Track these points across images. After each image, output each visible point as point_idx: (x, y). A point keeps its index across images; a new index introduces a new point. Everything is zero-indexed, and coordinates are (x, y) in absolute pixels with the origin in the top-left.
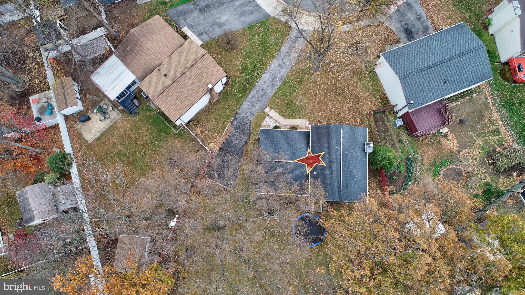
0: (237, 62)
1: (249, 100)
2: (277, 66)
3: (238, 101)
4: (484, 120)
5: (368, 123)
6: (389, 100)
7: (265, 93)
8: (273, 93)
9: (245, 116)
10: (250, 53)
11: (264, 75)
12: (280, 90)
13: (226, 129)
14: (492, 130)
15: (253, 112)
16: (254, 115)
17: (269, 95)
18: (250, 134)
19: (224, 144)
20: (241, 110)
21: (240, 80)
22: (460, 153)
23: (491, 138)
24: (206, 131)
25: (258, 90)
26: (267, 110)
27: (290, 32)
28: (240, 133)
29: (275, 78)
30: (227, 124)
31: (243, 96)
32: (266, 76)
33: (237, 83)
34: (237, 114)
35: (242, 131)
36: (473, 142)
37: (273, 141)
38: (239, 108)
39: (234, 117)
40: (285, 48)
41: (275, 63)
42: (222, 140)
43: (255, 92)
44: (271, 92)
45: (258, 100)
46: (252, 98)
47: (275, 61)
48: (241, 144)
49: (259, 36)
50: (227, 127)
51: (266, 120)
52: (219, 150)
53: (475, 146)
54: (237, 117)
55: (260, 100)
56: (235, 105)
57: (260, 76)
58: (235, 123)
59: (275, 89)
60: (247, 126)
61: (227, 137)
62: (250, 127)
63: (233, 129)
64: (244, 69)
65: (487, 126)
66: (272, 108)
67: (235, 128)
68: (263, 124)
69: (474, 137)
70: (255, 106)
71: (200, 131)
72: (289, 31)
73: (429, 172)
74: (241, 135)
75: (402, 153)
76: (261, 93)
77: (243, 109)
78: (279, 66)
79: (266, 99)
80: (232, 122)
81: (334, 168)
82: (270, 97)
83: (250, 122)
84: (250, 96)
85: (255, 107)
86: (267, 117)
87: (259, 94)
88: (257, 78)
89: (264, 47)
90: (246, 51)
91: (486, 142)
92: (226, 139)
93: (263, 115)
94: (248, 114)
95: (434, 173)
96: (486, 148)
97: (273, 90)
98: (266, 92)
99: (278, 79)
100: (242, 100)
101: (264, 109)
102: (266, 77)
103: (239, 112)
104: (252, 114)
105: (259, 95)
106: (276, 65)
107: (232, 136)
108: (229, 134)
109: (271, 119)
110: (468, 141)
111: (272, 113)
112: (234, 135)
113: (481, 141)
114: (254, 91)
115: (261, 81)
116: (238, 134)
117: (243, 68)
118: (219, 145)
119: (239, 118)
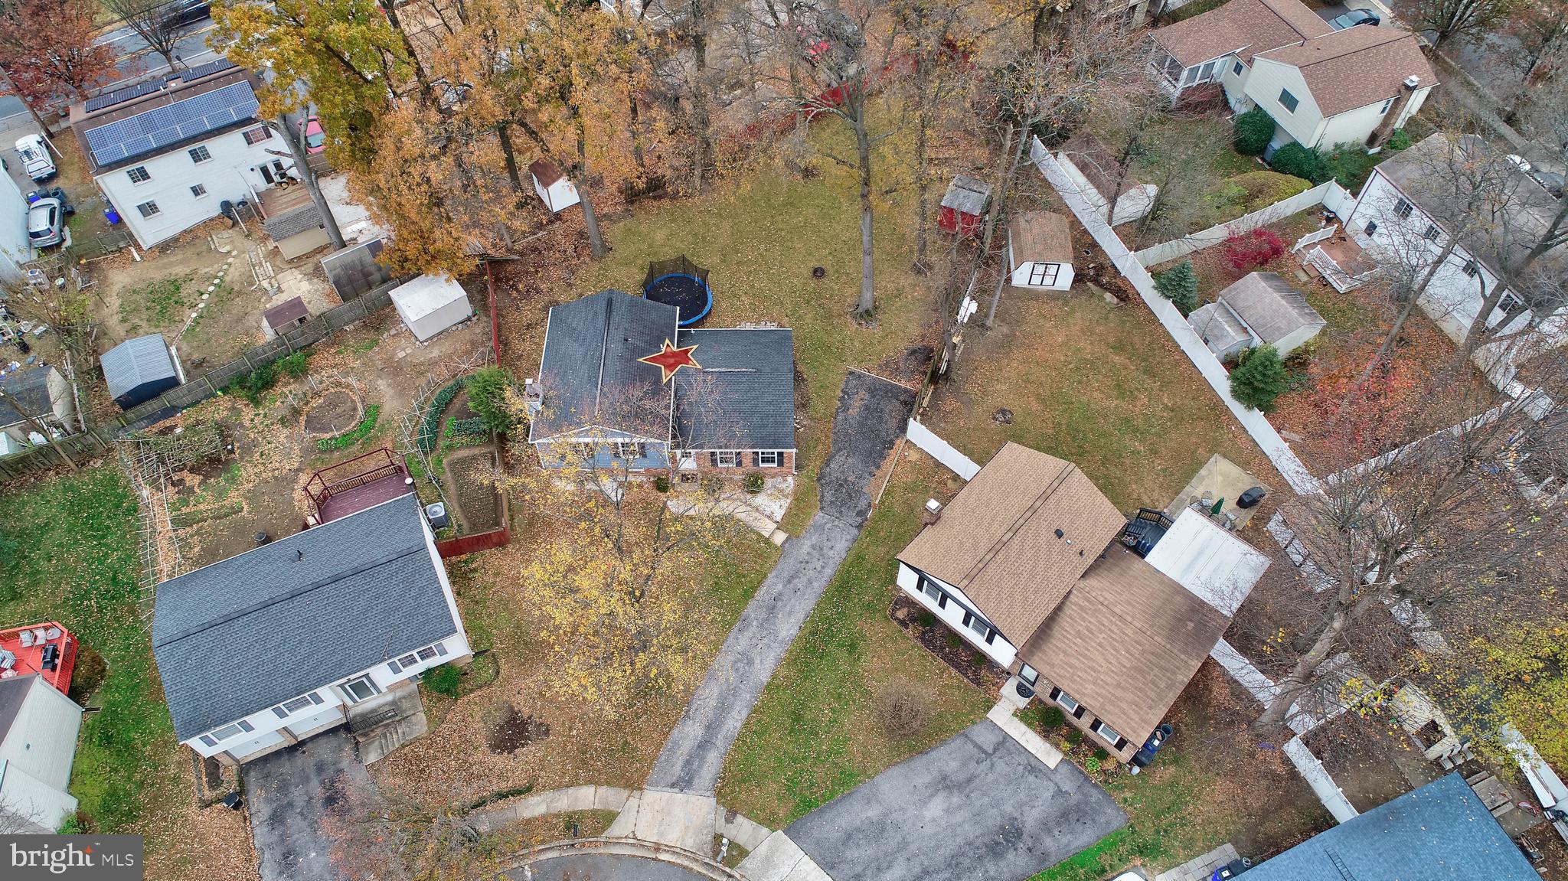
0: (876, 664)
1: (831, 562)
2: (757, 661)
3: (859, 558)
4: (203, 549)
5: (516, 520)
6: (449, 578)
7: (789, 582)
8: (768, 582)
9: (836, 523)
10: (840, 695)
11: (794, 631)
12: (746, 591)
13: (882, 491)
14: (191, 526)
15: (816, 531)
16: (814, 526)
17: (777, 576)
18: (819, 479)
19: (882, 456)
20: (849, 537)
21: (861, 615)
22: (296, 465)
23: (201, 507)
24: (934, 486)
25: (809, 590)
26: (780, 538)
27: (719, 778)
28: (846, 480)
29: (762, 624)
30: (882, 502)
31: (849, 572)
32: (788, 630)
33: (869, 607)
34: (860, 527)
35: (841, 485)
36: (252, 497)
38: (855, 540)
39: (866, 519)
40: (734, 722)
41: (763, 670)
42: (889, 465)
43: (816, 584)
44: (772, 585)
45: (807, 562)
46: (823, 567)
47: (765, 677)
48: (840, 458)
49: (818, 754)
50: (880, 495)
51: (783, 512)
52: (892, 444)
53: (251, 485)
54: (859, 520)
55: (802, 562)
56: (866, 548)
57: (806, 627)
58: (862, 504)
59: (761, 594)
60: (828, 497)
61: (878, 473)
62: (823, 496)
63: (864, 490)
64: (853, 647)
65: (201, 535)
66: (767, 541)
67: (860, 492)
68: (789, 501)
69: (246, 507)
70: (813, 547)
71: (948, 484)
72: (723, 779)
73: (385, 422)
74: (843, 478)
75: (441, 461)
76: (799, 583)
77: (844, 539)
78: (750, 662)
79: (787, 566)
80: (870, 505)
82: (773, 574)
83: (822, 509)
84: (829, 571)
85: (812, 545)
86: (779, 519)
87: (805, 579)
88: (812, 622)
89: (797, 717)
90: (854, 701)
91: (221, 495)
92: (878, 467)
93: (791, 523)
94: (829, 526)
95: (375, 420)
96: (227, 481)
97: (767, 592)
98: (784, 586)
99: (755, 623)
100: (850, 559)
101: (787, 539)
102: (789, 627)
103: (856, 531)
104: (820, 528)
105: (804, 575)
106: (762, 663)
107: (866, 475)
108: (872, 479)
109: (768, 512)
110: (266, 497)
111: (767, 528)
112: (860, 477)
113: (234, 497)
114: (819, 586)
115: (801, 616)
116: (849, 479)
117: (856, 648)
118: (893, 455)
119: (852, 518)
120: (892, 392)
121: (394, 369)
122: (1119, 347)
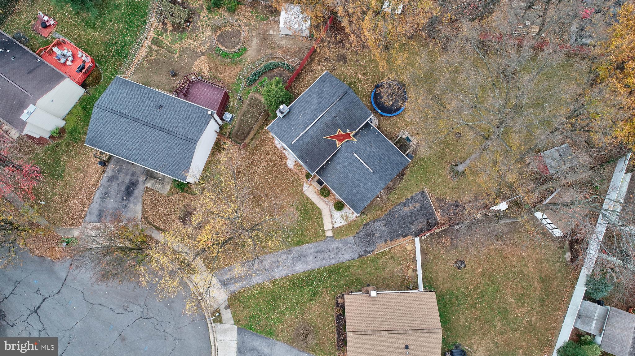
0: (315, 308)
1: (338, 259)
2: (280, 268)
3: (348, 267)
4: (155, 59)
5: (253, 142)
6: (214, 145)
7: (317, 252)
8: (310, 245)
9: (354, 247)
10: (294, 306)
11: (302, 271)
12: (300, 242)
13: (382, 250)
14: (157, 46)
15: (344, 243)
16: (345, 240)
17: (315, 246)
18: (365, 225)
19: (397, 237)
20: (353, 256)
21: (328, 287)
22: (203, 51)
23: (165, 41)
24: (404, 266)
25: (320, 262)
26: (329, 234)
27: (235, 293)
28: (374, 234)
29: (294, 258)
30: (378, 254)
31: (340, 268)
32: (300, 268)
33: (333, 287)
34: (360, 256)
35: (370, 234)
36: (183, 51)
37: (357, 192)
38: (353, 259)
39: (365, 256)
40: (255, 281)
41: (280, 273)
42: (396, 243)
43: (324, 262)
44: (309, 248)
45: (329, 251)
46: (333, 258)
47: (278, 276)
48: (381, 223)
49: (269, 317)
50: (380, 251)
51: (339, 225)
52: (406, 235)
53: (185, 46)
54: (363, 253)
55: (328, 249)
56: (354, 266)
57: (306, 273)
58: (370, 249)
59: (303, 247)
60: (361, 235)
61: (388, 242)
62: (359, 232)
63: (377, 244)
64: (314, 295)
65: (158, 53)
66: (324, 231)
67: (374, 243)
68: (346, 223)
69: (178, 54)
70: (337, 248)
71: (409, 270)
72: (236, 294)
73: (244, 59)
74: (374, 232)
75: (249, 93)
76: (320, 256)
77: (350, 255)
78: (278, 267)
79: (321, 246)
80: (372, 252)
81: (330, 118)
82: (315, 244)
83: (355, 236)
84: (333, 261)
85: (337, 247)
86: (335, 227)
87: (323, 256)
88: (310, 273)
89: (274, 299)
90: (296, 312)
91: (174, 42)
92: (391, 240)
93: (338, 232)
94: (350, 245)
95: (241, 55)
96: (179, 37)
97: (306, 249)
98: (314, 252)
99: (292, 255)
100: (345, 264)
101: (331, 237)
102: (301, 268)
103: (357, 256)
104: (347, 243)
105: (324, 255)
106: (281, 271)
107: (383, 239)
108: (384, 242)
109: (334, 221)
110: (186, 56)
111: (328, 226)
112: (380, 238)
113: (177, 46)
114: (325, 263)
115: (309, 268)
116: (376, 235)
117: (315, 296)
118: (402, 241)
119: (361, 250)
120: (429, 213)
121: (264, 38)
122: (544, 280)
